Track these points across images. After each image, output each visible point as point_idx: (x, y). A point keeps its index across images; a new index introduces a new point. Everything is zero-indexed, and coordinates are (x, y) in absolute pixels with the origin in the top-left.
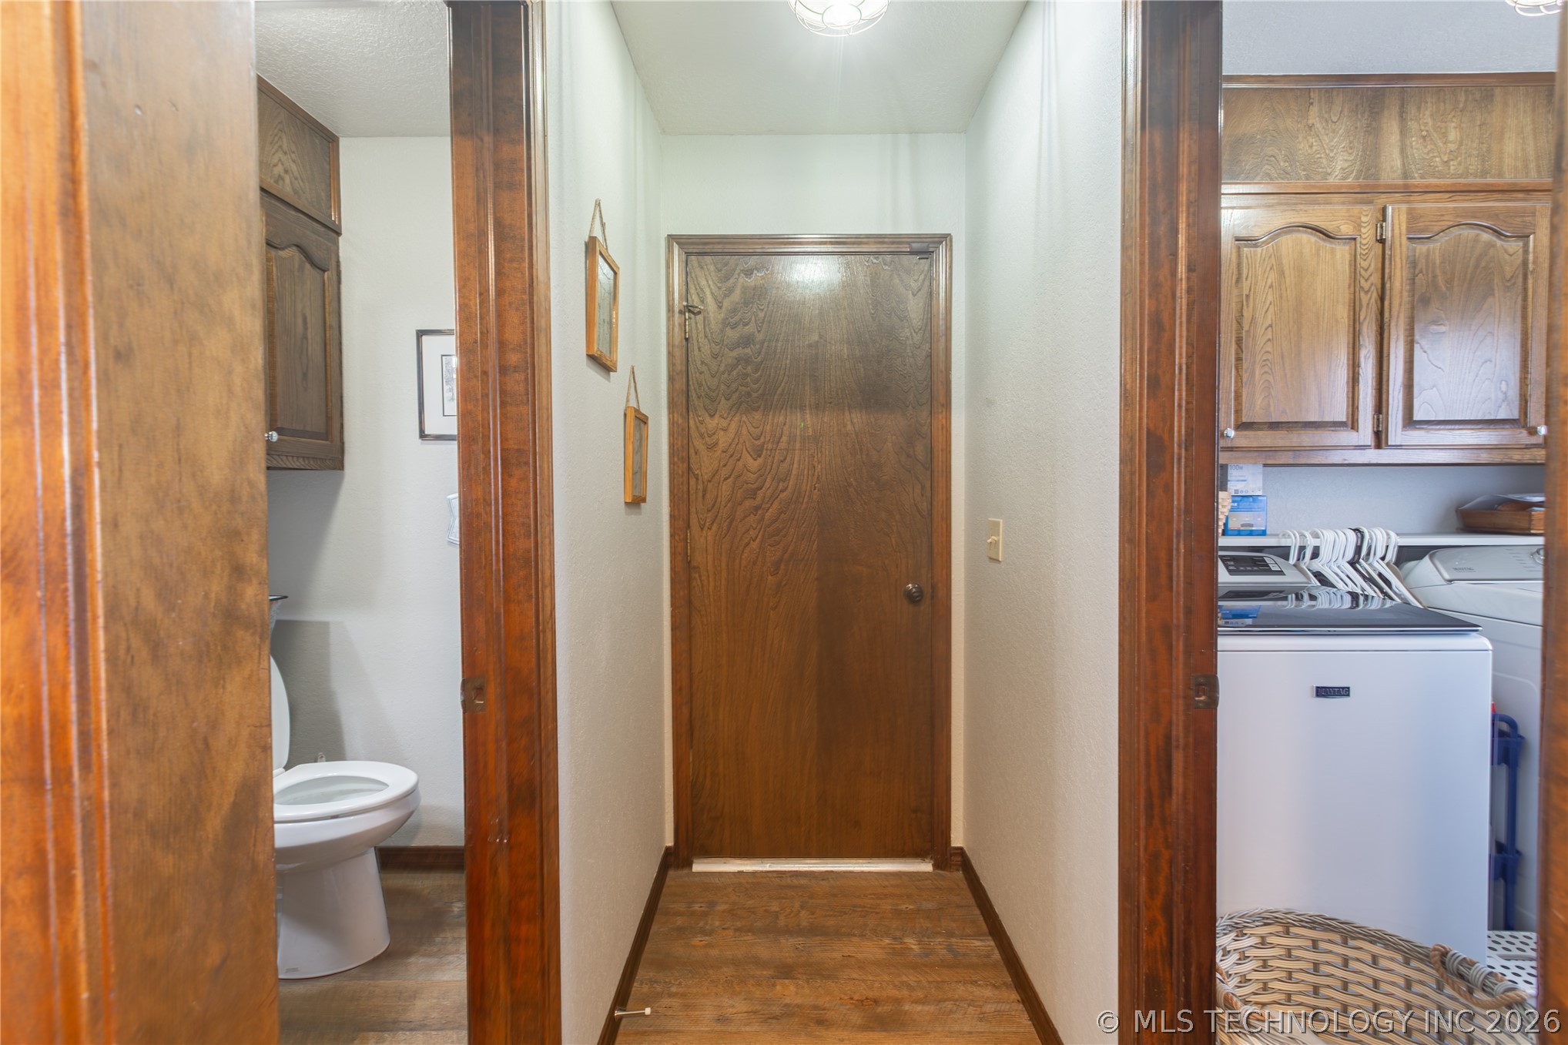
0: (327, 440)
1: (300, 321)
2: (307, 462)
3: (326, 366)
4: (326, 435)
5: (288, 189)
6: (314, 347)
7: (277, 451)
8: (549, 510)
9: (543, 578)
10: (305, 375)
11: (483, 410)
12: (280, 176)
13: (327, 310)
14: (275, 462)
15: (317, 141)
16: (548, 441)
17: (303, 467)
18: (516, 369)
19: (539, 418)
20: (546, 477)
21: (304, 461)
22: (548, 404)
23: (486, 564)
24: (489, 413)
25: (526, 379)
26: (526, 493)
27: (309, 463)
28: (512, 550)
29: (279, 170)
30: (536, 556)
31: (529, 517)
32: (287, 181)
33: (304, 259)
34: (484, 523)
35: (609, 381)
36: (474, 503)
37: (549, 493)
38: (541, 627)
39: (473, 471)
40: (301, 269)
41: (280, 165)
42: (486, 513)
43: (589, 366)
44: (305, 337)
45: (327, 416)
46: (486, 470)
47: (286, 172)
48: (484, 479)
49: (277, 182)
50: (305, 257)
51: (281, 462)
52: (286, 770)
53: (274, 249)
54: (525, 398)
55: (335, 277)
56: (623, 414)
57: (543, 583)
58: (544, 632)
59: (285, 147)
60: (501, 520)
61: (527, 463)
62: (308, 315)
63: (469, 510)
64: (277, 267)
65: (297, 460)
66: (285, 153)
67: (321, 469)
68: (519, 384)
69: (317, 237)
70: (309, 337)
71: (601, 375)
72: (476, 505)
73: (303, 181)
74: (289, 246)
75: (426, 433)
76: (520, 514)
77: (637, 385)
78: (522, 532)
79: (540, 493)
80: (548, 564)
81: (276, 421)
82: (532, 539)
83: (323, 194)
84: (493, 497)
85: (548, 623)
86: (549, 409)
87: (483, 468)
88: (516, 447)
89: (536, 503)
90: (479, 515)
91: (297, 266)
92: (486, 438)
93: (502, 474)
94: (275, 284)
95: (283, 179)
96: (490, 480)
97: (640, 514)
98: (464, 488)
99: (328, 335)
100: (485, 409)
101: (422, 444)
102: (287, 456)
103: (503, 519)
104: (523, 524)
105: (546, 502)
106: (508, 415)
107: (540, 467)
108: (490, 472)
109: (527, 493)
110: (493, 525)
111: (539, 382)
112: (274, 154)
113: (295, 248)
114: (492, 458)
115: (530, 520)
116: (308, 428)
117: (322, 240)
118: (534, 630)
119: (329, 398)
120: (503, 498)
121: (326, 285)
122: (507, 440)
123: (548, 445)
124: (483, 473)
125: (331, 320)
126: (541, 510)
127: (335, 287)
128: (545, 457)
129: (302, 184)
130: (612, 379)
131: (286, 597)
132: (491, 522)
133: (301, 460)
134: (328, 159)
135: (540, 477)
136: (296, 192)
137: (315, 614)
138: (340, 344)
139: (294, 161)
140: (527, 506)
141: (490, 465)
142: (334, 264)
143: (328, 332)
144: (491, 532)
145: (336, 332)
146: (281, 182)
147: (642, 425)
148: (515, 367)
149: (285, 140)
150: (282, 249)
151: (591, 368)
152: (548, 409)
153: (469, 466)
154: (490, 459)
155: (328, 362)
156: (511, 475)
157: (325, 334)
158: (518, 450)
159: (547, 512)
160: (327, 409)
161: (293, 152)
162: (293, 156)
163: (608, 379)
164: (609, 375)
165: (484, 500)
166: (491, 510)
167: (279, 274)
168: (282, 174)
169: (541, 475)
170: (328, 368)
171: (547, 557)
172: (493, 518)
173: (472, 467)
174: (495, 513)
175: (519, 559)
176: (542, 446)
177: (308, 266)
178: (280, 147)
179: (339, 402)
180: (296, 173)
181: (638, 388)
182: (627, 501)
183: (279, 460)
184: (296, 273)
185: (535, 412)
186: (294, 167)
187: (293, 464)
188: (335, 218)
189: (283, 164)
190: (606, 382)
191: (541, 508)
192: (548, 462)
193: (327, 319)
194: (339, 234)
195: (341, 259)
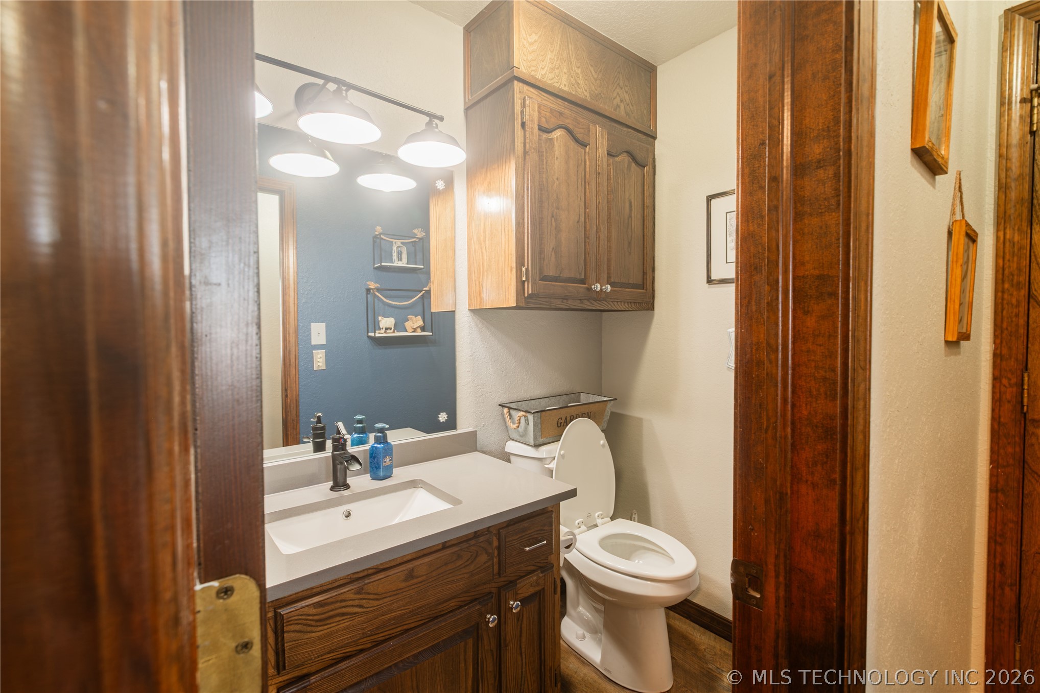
0: (643, 289)
1: (627, 205)
2: (630, 305)
3: (644, 235)
4: (643, 286)
5: (623, 113)
6: (636, 223)
7: (611, 298)
8: (865, 361)
9: (853, 457)
10: (630, 243)
11: (769, 228)
12: (617, 105)
13: (645, 195)
14: (610, 306)
15: (643, 74)
16: (867, 261)
17: (627, 309)
18: (820, 164)
19: (855, 228)
20: (862, 313)
21: (628, 305)
22: (868, 207)
23: (768, 427)
24: (778, 231)
25: (837, 175)
26: (830, 336)
27: (631, 306)
28: (805, 413)
29: (617, 100)
30: (844, 426)
31: (834, 370)
32: (622, 107)
33: (631, 160)
34: (767, 374)
35: (934, 186)
36: (754, 348)
37: (866, 336)
38: (848, 528)
39: (754, 308)
40: (629, 167)
41: (618, 97)
42: (771, 362)
43: (913, 165)
44: (630, 216)
45: (644, 272)
46: (772, 306)
47: (621, 101)
48: (768, 317)
49: (615, 110)
50: (632, 159)
51: (613, 306)
52: (612, 521)
53: (612, 157)
54: (833, 202)
55: (651, 169)
56: (946, 230)
57: (852, 464)
58: (852, 533)
59: (621, 84)
60: (790, 372)
61: (834, 294)
62: (633, 201)
63: (748, 356)
64: (613, 170)
65: (624, 304)
66: (621, 88)
67: (639, 310)
68: (824, 184)
69: (640, 143)
70: (633, 215)
71: (925, 179)
72: (757, 350)
73: (632, 106)
74: (621, 153)
75: (712, 278)
76: (821, 364)
77: (964, 196)
78: (822, 390)
79: (854, 336)
80: (861, 437)
81: (610, 277)
82: (838, 402)
83: (645, 112)
84: (780, 341)
85: (858, 521)
86: (870, 214)
87: (768, 303)
88: (817, 272)
89: (845, 351)
90: (760, 363)
91: (626, 166)
92: (773, 264)
93: (794, 310)
94: (612, 181)
95: (619, 107)
96: (778, 318)
97: (959, 354)
98: (741, 328)
99: (645, 213)
100: (774, 227)
101: (709, 288)
102: (617, 302)
103: (793, 369)
104: (825, 379)
105: (862, 349)
106: (806, 231)
107: (854, 297)
108: (778, 308)
109: (832, 336)
110: (779, 379)
111: (857, 177)
112: (614, 91)
113: (625, 154)
114: (780, 289)
115: (836, 375)
116: (631, 282)
117: (643, 144)
118: (837, 529)
119: (645, 258)
120: (793, 343)
121: (645, 177)
122: (803, 264)
123: (867, 266)
124: (767, 310)
125: (647, 202)
126: (854, 361)
127: (651, 177)
128: (862, 284)
129: (631, 107)
130: (937, 185)
131: (616, 399)
132: (777, 373)
133: (626, 304)
134: (649, 85)
135: (854, 313)
136: (627, 114)
137: (636, 411)
138: (654, 218)
139: (627, 92)
140: (832, 355)
141: (777, 299)
142: (651, 160)
143: (645, 211)
144: (777, 386)
145: (651, 210)
146: (618, 110)
147: (971, 244)
148: (819, 162)
149: (621, 79)
150: (617, 156)
151: (916, 168)
152: (868, 215)
153: (749, 302)
154: (777, 290)
155: (645, 232)
156: (808, 312)
157: (644, 213)
158: (819, 277)
159: (862, 363)
160: (644, 266)
161: (627, 86)
162: (627, 89)
163: (933, 183)
164: (934, 179)
165: (768, 344)
166: (777, 357)
167: (615, 174)
168: (619, 103)
169: (855, 310)
170: (645, 237)
171: (860, 427)
172: (780, 369)
173: (753, 303)
174: (782, 362)
175: (816, 426)
176: (858, 269)
177: (633, 165)
178: (618, 84)
179: (652, 261)
180: (628, 101)
181: (964, 200)
182: (950, 339)
183: (612, 305)
184: (625, 171)
185: (849, 219)
186: (627, 97)
187: (621, 307)
188: (653, 128)
189: (619, 96)
190: (932, 188)
191: (854, 357)
192: (866, 291)
193: (645, 202)
194: (655, 138)
195: (656, 157)
